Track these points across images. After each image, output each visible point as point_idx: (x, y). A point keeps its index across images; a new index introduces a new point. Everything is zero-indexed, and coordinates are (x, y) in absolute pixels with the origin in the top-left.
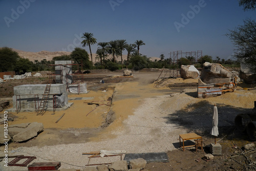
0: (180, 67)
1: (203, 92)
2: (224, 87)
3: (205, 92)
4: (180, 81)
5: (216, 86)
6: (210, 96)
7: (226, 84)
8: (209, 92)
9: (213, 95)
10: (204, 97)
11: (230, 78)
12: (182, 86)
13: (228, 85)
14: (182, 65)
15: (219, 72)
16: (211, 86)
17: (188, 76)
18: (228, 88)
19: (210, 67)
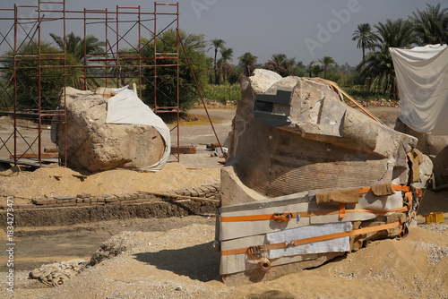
0: (54, 102)
1: (251, 242)
2: (360, 214)
3: (259, 242)
4: (58, 184)
5: (323, 206)
6: (287, 268)
7: (372, 196)
8: (285, 246)
9: (305, 257)
10: (256, 273)
11: (392, 161)
12: (74, 217)
13: (383, 198)
14: (70, 90)
15: (331, 129)
16: (291, 209)
17: (105, 151)
18: (382, 216)
19: (283, 98)
